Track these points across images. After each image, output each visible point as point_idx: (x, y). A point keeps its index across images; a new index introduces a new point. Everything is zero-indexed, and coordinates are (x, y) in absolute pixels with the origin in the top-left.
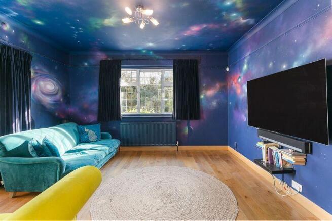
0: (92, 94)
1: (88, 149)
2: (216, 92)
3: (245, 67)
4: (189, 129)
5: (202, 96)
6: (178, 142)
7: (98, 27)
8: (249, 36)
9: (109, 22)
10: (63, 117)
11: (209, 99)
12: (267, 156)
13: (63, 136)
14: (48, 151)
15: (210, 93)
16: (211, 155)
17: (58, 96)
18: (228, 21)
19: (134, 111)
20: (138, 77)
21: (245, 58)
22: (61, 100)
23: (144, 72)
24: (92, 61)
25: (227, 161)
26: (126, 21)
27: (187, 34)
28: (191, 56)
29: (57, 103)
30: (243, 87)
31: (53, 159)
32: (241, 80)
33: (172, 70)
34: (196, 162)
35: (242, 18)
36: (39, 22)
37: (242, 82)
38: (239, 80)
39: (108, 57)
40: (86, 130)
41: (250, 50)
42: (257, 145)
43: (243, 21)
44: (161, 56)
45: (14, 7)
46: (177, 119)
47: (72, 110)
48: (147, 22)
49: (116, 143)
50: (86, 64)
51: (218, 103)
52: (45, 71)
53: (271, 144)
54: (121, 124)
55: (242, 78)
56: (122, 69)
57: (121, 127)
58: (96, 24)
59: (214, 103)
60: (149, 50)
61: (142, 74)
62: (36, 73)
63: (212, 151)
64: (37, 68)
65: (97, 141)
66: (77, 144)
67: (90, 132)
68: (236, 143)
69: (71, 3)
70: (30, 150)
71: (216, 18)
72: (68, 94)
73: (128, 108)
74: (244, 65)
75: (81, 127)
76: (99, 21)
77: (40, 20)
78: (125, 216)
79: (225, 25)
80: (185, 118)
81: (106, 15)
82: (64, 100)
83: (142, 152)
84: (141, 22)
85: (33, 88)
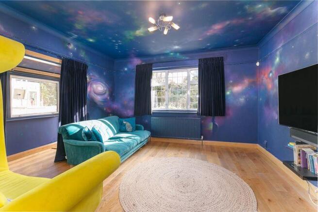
0: (130, 93)
1: (125, 138)
2: (244, 88)
3: (277, 60)
4: (214, 124)
5: (228, 93)
6: (202, 137)
7: (132, 38)
8: (282, 26)
9: (139, 32)
10: (109, 112)
11: (235, 96)
12: (299, 159)
13: (107, 127)
14: (94, 137)
15: (237, 89)
16: (237, 152)
17: (106, 96)
18: (254, 15)
19: (162, 108)
20: (167, 78)
21: (277, 50)
22: (108, 98)
23: (172, 73)
24: (130, 66)
25: (254, 160)
26: (152, 29)
27: (209, 33)
28: (217, 54)
29: (105, 101)
30: (275, 82)
31: (97, 143)
32: (273, 75)
33: (198, 68)
34: (219, 158)
35: (269, 9)
36: (91, 40)
37: (274, 76)
38: (271, 75)
39: (142, 62)
40: (124, 122)
41: (283, 42)
42: (289, 145)
43: (271, 11)
44: (187, 56)
45: (74, 31)
46: (202, 115)
47: (115, 106)
48: (169, 27)
49: (146, 134)
50: (126, 69)
51: (246, 99)
52: (97, 76)
53: (306, 146)
54: (152, 118)
55: (274, 72)
56: (153, 72)
57: (152, 120)
58: (130, 36)
59: (242, 100)
60: (176, 52)
61: (170, 75)
62: (91, 78)
63: (238, 148)
64: (91, 74)
65: (132, 131)
66: (117, 133)
67: (128, 124)
68: (266, 142)
69: (110, 22)
70: (83, 135)
71: (239, 13)
72: (113, 93)
73: (159, 104)
74: (276, 59)
75: (121, 120)
76: (132, 33)
77: (92, 38)
78: (145, 197)
79: (250, 18)
80: (209, 114)
81: (136, 28)
82: (110, 98)
83: (169, 143)
84: (164, 29)
85: (88, 90)
